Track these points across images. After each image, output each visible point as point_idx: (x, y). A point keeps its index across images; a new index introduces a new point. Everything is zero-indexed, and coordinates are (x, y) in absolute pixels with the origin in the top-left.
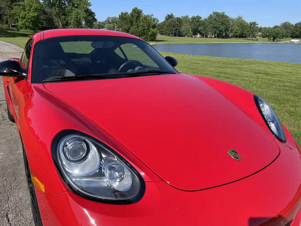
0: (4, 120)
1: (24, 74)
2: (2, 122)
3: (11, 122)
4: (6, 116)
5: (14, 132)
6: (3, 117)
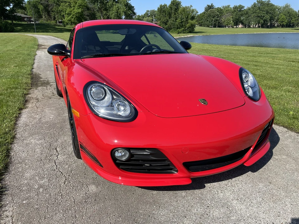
0: (54, 95)
1: (69, 54)
2: (52, 96)
3: (59, 97)
4: (55, 92)
5: (61, 103)
6: (53, 93)
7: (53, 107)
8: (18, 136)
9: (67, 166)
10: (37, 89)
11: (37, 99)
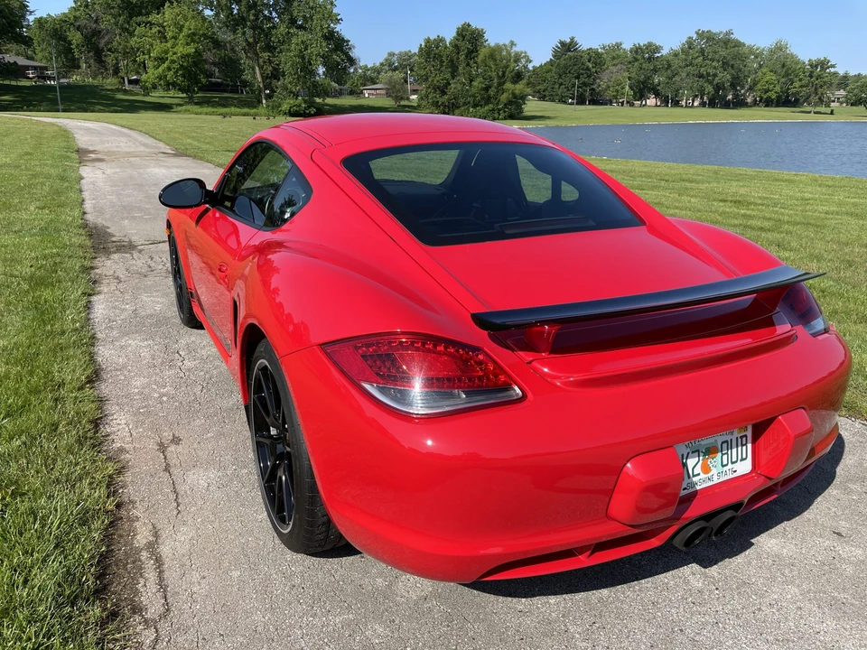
7: (157, 291)
8: (99, 335)
9: (202, 373)
10: (110, 259)
11: (117, 278)
